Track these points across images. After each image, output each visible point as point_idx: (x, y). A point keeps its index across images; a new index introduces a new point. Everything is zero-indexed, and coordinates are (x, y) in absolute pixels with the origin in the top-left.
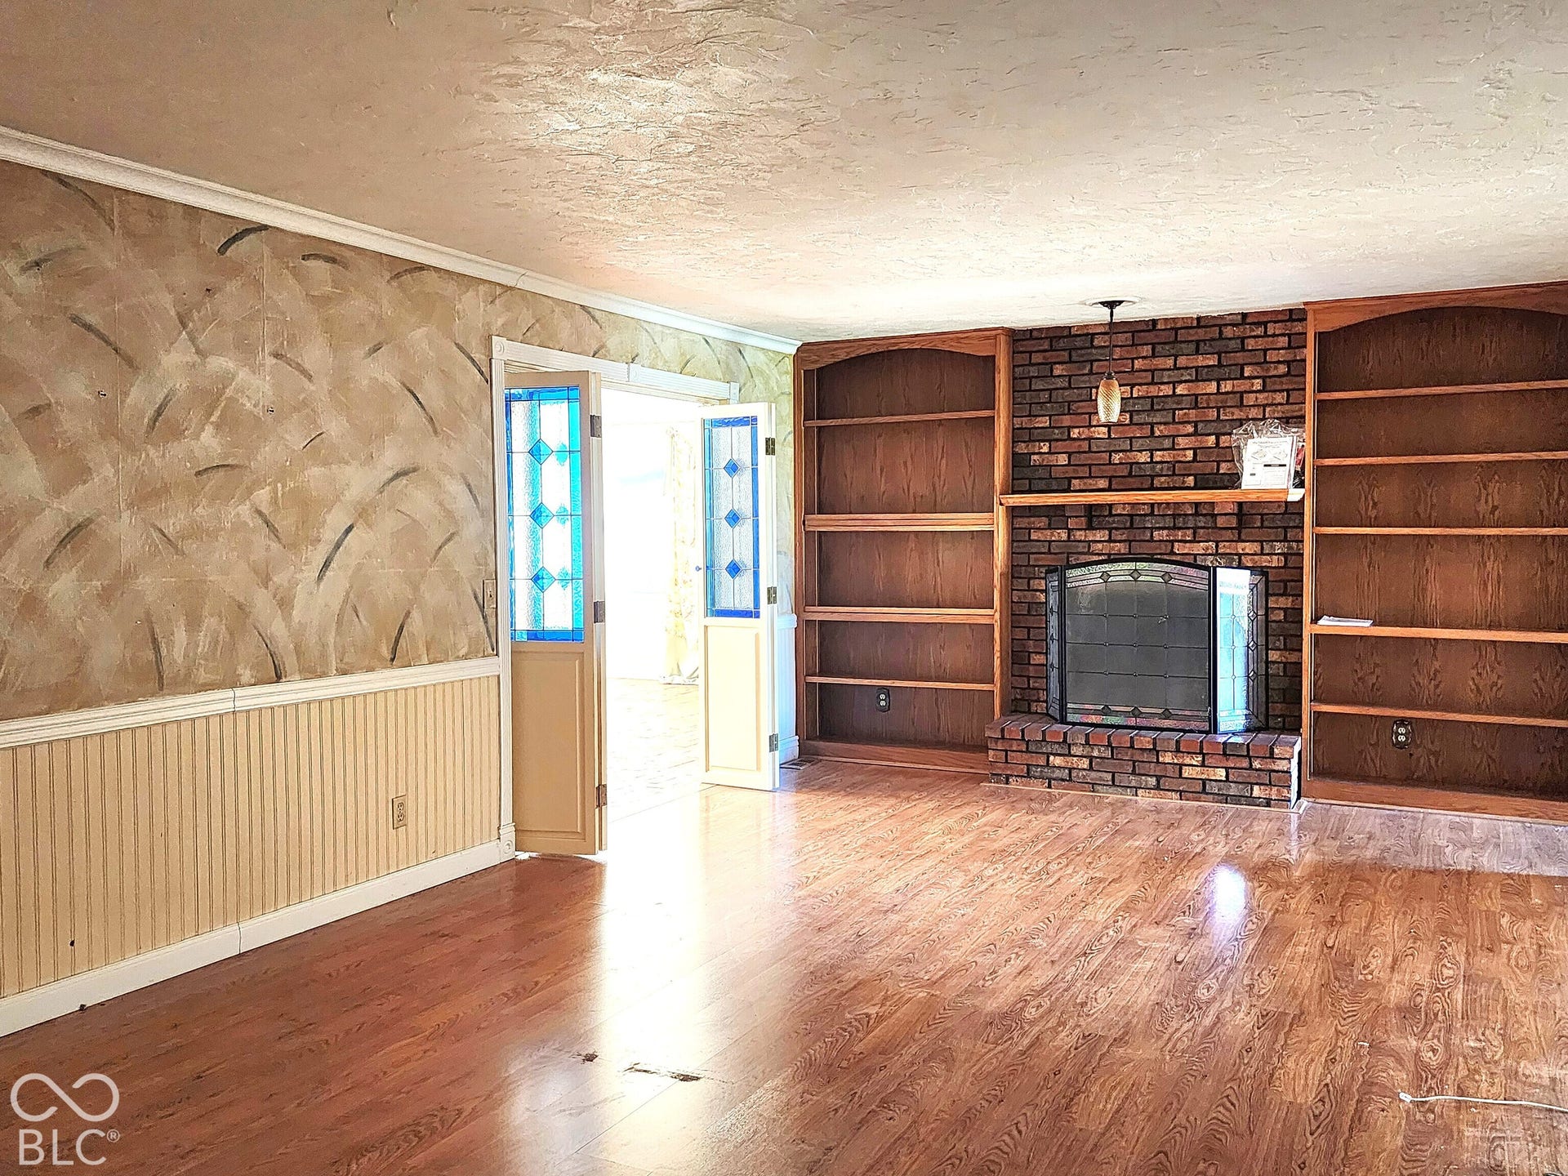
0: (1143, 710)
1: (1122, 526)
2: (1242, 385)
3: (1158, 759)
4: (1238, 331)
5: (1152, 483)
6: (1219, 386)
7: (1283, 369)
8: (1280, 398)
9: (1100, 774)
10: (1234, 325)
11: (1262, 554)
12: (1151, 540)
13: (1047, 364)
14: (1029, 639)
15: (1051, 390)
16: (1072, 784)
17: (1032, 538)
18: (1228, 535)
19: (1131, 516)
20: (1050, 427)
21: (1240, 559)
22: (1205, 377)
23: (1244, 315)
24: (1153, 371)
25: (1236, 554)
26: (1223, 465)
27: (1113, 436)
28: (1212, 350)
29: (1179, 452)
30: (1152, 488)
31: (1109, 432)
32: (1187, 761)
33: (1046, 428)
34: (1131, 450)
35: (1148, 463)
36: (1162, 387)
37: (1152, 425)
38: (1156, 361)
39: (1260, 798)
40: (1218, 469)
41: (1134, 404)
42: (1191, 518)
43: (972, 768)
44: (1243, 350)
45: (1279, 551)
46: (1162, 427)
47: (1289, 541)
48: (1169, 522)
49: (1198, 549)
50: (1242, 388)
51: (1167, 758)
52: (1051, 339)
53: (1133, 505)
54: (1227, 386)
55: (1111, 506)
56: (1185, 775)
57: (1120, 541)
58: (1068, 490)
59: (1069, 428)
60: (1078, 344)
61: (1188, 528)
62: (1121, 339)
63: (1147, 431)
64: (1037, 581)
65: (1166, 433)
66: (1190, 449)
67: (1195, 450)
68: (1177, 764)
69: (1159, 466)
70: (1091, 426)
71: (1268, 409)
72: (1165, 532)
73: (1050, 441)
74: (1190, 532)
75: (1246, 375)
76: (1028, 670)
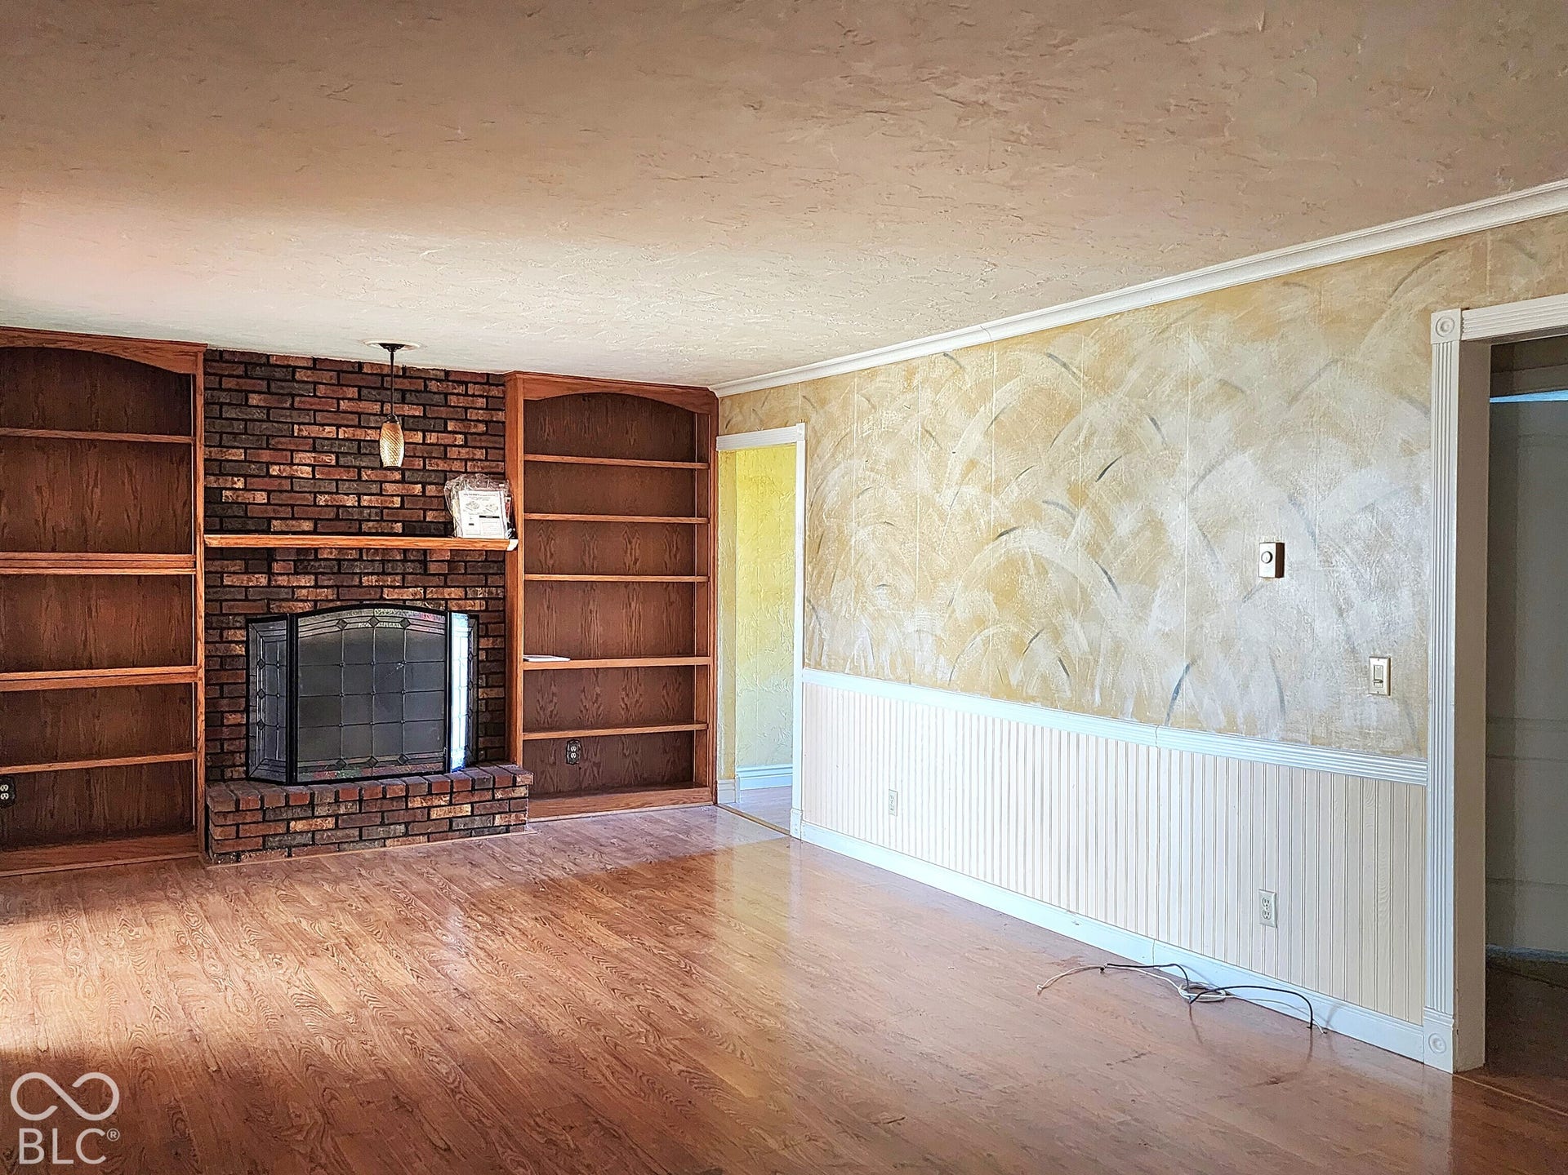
0: (380, 759)
1: (329, 571)
2: (446, 439)
3: (407, 805)
4: (442, 387)
5: (360, 528)
6: (424, 437)
7: (482, 428)
8: (480, 454)
9: (347, 831)
10: (437, 380)
11: (466, 599)
12: (360, 586)
13: (241, 391)
14: (222, 697)
15: (246, 420)
16: (316, 848)
17: (225, 583)
18: (436, 581)
19: (339, 561)
20: (245, 461)
21: (446, 603)
22: (411, 426)
23: (447, 373)
24: (359, 414)
25: (443, 599)
26: (429, 513)
27: (317, 477)
28: (416, 401)
29: (387, 498)
30: (360, 533)
31: (313, 471)
32: (436, 803)
33: (241, 461)
34: (337, 493)
35: (354, 507)
36: (369, 432)
37: (359, 469)
38: (363, 404)
39: (501, 826)
40: (425, 517)
41: (340, 446)
42: (399, 563)
43: (168, 854)
44: (446, 405)
45: (481, 596)
46: (369, 472)
47: (490, 587)
48: (378, 567)
49: (407, 594)
50: (447, 441)
51: (416, 803)
52: (246, 364)
53: (340, 550)
54: (432, 438)
55: (316, 550)
56: (434, 816)
57: (327, 587)
58: (267, 531)
59: (268, 464)
60: (277, 375)
61: (397, 574)
62: (326, 377)
63: (353, 474)
64: (231, 632)
65: (374, 478)
66: (398, 495)
67: (402, 497)
68: (425, 807)
69: (366, 511)
70: (292, 464)
71: (469, 464)
72: (374, 578)
73: (245, 476)
74: (399, 578)
75: (449, 429)
76: (222, 732)
